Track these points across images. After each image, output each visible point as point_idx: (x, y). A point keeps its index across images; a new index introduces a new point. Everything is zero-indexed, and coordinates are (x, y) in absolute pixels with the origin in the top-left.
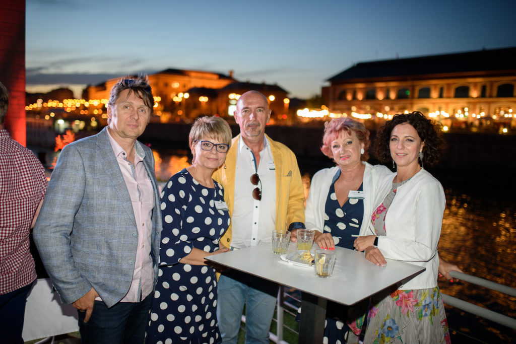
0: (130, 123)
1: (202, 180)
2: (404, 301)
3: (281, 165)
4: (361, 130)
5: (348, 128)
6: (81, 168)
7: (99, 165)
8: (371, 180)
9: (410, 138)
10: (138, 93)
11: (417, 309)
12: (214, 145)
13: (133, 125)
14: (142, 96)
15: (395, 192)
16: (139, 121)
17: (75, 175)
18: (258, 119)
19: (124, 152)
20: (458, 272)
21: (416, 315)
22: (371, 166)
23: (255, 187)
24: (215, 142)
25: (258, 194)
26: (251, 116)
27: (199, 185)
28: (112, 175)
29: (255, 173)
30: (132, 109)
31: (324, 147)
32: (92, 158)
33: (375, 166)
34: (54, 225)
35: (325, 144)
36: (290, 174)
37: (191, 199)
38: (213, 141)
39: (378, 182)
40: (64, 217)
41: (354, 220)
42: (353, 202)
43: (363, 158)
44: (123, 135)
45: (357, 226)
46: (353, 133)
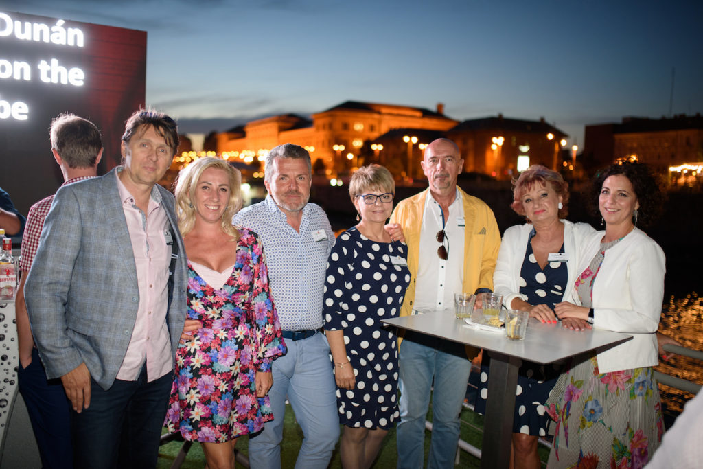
0: (146, 166)
1: (372, 235)
2: (612, 377)
3: (474, 221)
4: (558, 180)
5: (542, 179)
6: (76, 215)
7: (99, 211)
8: (573, 240)
9: (624, 192)
10: (158, 129)
11: (628, 386)
12: (378, 197)
13: (151, 168)
14: (163, 133)
15: (604, 254)
16: (157, 162)
17: (69, 223)
18: (447, 169)
19: (133, 198)
20: (674, 345)
21: (626, 393)
22: (571, 224)
23: (441, 244)
24: (378, 193)
25: (443, 253)
26: (439, 166)
27: (369, 240)
28: (114, 225)
29: (442, 229)
30: (150, 148)
31: (515, 202)
32: (91, 203)
33: (576, 224)
34: (48, 282)
35: (516, 199)
36: (483, 231)
37: (356, 254)
38: (375, 193)
39: (582, 242)
40: (58, 272)
41: (556, 286)
42: (555, 266)
43: (561, 215)
44: (136, 179)
45: (560, 294)
46: (549, 184)
